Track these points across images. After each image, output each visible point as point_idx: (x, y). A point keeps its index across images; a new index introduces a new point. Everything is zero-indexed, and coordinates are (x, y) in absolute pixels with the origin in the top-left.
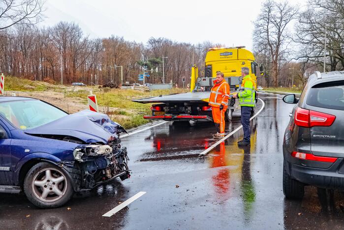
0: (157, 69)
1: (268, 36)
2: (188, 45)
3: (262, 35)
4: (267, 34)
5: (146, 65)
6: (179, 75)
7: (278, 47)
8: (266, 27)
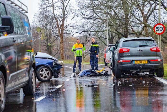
1: (53, 9)
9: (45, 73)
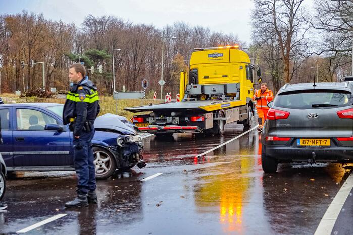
0: (101, 67)
1: (275, 18)
2: (149, 29)
3: (266, 18)
4: (273, 16)
5: (82, 60)
6: (135, 78)
7: (289, 36)
8: (272, 5)
9: (101, 161)
